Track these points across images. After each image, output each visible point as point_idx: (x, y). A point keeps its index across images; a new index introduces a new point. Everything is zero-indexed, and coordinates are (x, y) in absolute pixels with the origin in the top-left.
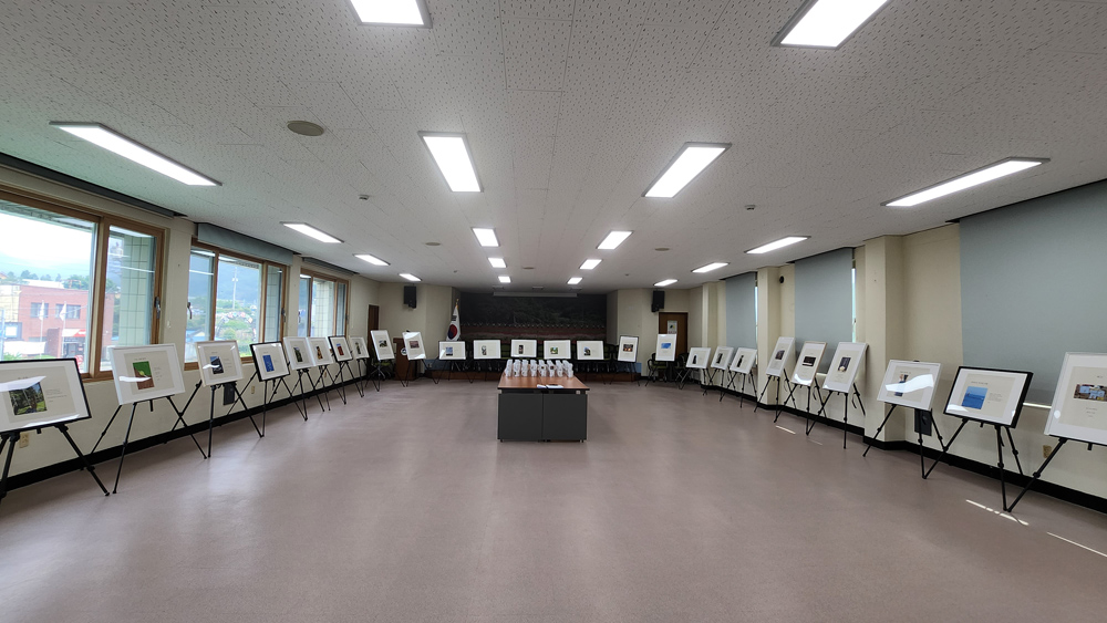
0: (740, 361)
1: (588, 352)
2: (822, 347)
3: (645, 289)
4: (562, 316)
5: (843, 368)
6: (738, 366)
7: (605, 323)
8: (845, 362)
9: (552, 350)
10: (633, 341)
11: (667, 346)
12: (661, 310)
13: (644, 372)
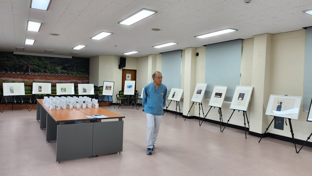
0: (174, 95)
1: (85, 90)
2: (225, 88)
3: (116, 56)
4: (62, 69)
5: (241, 98)
6: (173, 97)
7: (88, 74)
8: (242, 96)
9: (62, 89)
10: (111, 84)
11: (130, 87)
12: (124, 68)
13: (115, 101)
